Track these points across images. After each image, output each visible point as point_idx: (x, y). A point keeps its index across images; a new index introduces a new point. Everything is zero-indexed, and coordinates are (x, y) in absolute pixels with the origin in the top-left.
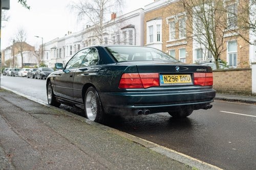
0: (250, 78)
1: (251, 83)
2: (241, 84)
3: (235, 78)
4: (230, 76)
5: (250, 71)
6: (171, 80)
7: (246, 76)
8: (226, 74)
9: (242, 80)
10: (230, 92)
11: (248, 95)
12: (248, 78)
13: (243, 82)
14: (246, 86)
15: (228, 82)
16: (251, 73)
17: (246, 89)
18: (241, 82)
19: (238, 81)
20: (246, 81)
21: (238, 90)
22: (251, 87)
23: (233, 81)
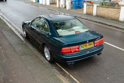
0: (119, 13)
1: (120, 15)
2: (115, 15)
3: (112, 12)
4: (110, 11)
5: (120, 9)
6: (84, 46)
7: (117, 12)
8: (108, 9)
9: (115, 13)
10: (109, 18)
11: (117, 21)
12: (118, 13)
13: (116, 15)
14: (117, 17)
15: (109, 13)
16: (120, 10)
17: (117, 18)
18: (115, 14)
19: (114, 14)
20: (117, 14)
21: (113, 18)
22: (119, 17)
23: (111, 13)
